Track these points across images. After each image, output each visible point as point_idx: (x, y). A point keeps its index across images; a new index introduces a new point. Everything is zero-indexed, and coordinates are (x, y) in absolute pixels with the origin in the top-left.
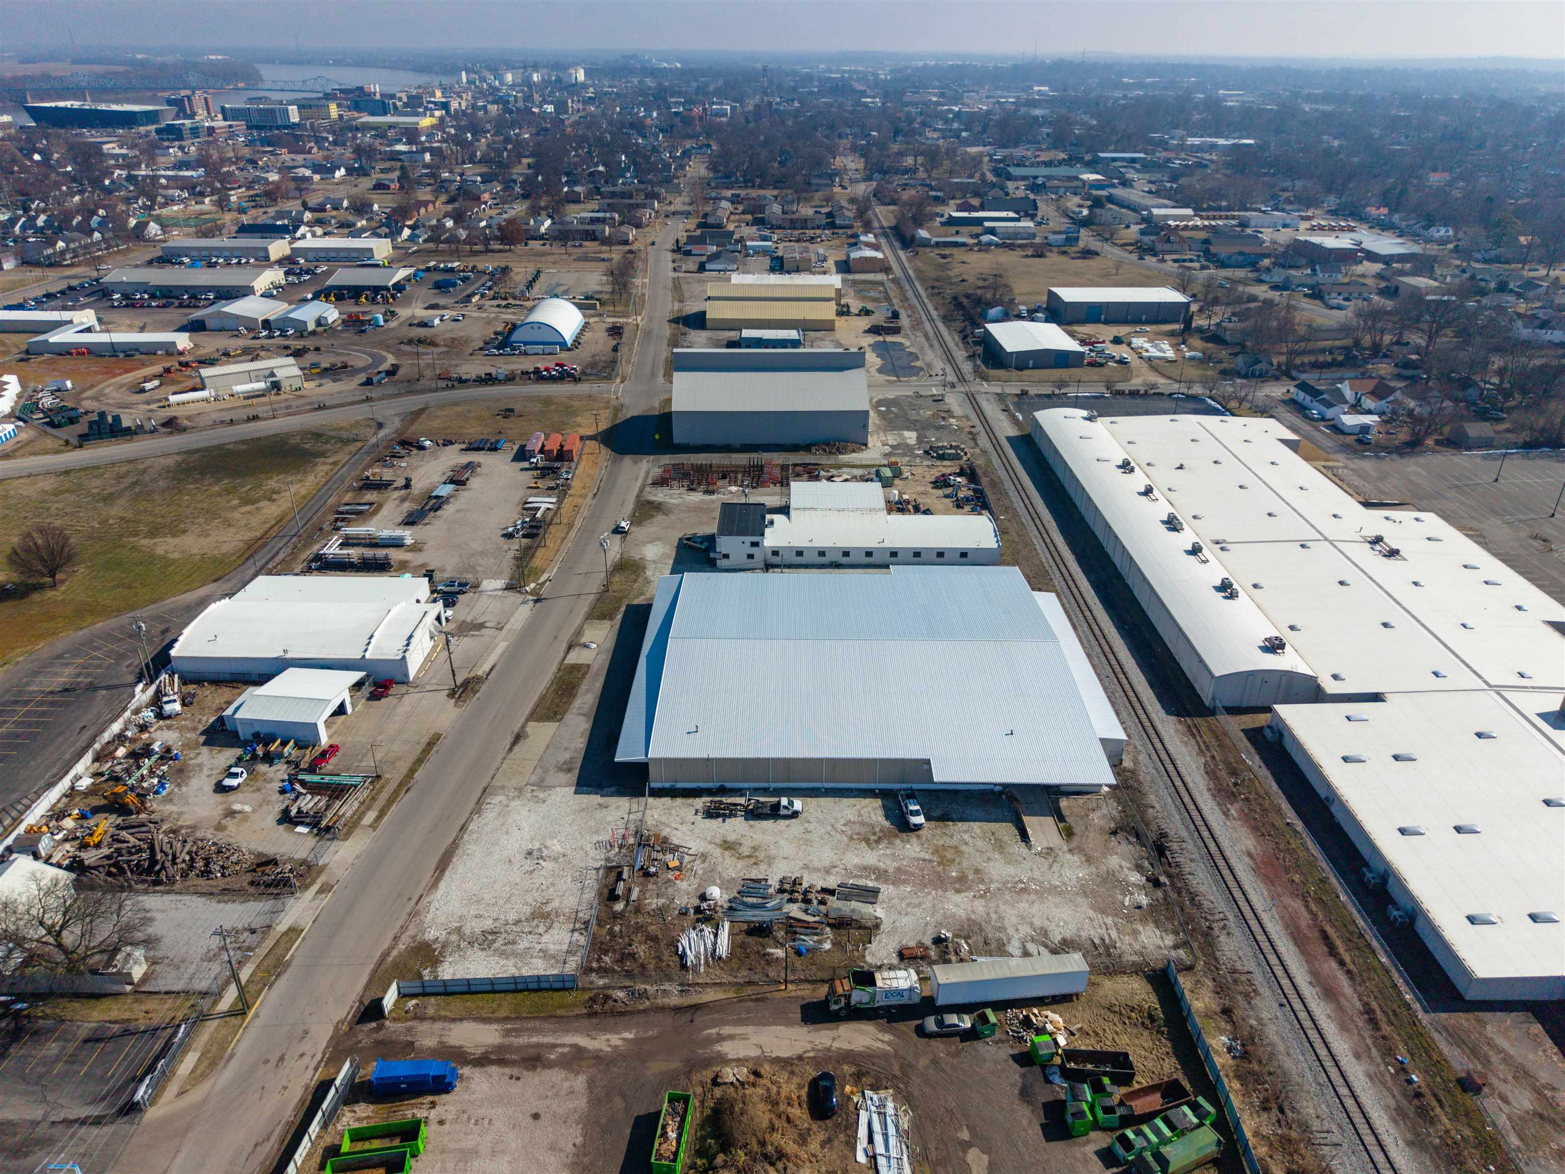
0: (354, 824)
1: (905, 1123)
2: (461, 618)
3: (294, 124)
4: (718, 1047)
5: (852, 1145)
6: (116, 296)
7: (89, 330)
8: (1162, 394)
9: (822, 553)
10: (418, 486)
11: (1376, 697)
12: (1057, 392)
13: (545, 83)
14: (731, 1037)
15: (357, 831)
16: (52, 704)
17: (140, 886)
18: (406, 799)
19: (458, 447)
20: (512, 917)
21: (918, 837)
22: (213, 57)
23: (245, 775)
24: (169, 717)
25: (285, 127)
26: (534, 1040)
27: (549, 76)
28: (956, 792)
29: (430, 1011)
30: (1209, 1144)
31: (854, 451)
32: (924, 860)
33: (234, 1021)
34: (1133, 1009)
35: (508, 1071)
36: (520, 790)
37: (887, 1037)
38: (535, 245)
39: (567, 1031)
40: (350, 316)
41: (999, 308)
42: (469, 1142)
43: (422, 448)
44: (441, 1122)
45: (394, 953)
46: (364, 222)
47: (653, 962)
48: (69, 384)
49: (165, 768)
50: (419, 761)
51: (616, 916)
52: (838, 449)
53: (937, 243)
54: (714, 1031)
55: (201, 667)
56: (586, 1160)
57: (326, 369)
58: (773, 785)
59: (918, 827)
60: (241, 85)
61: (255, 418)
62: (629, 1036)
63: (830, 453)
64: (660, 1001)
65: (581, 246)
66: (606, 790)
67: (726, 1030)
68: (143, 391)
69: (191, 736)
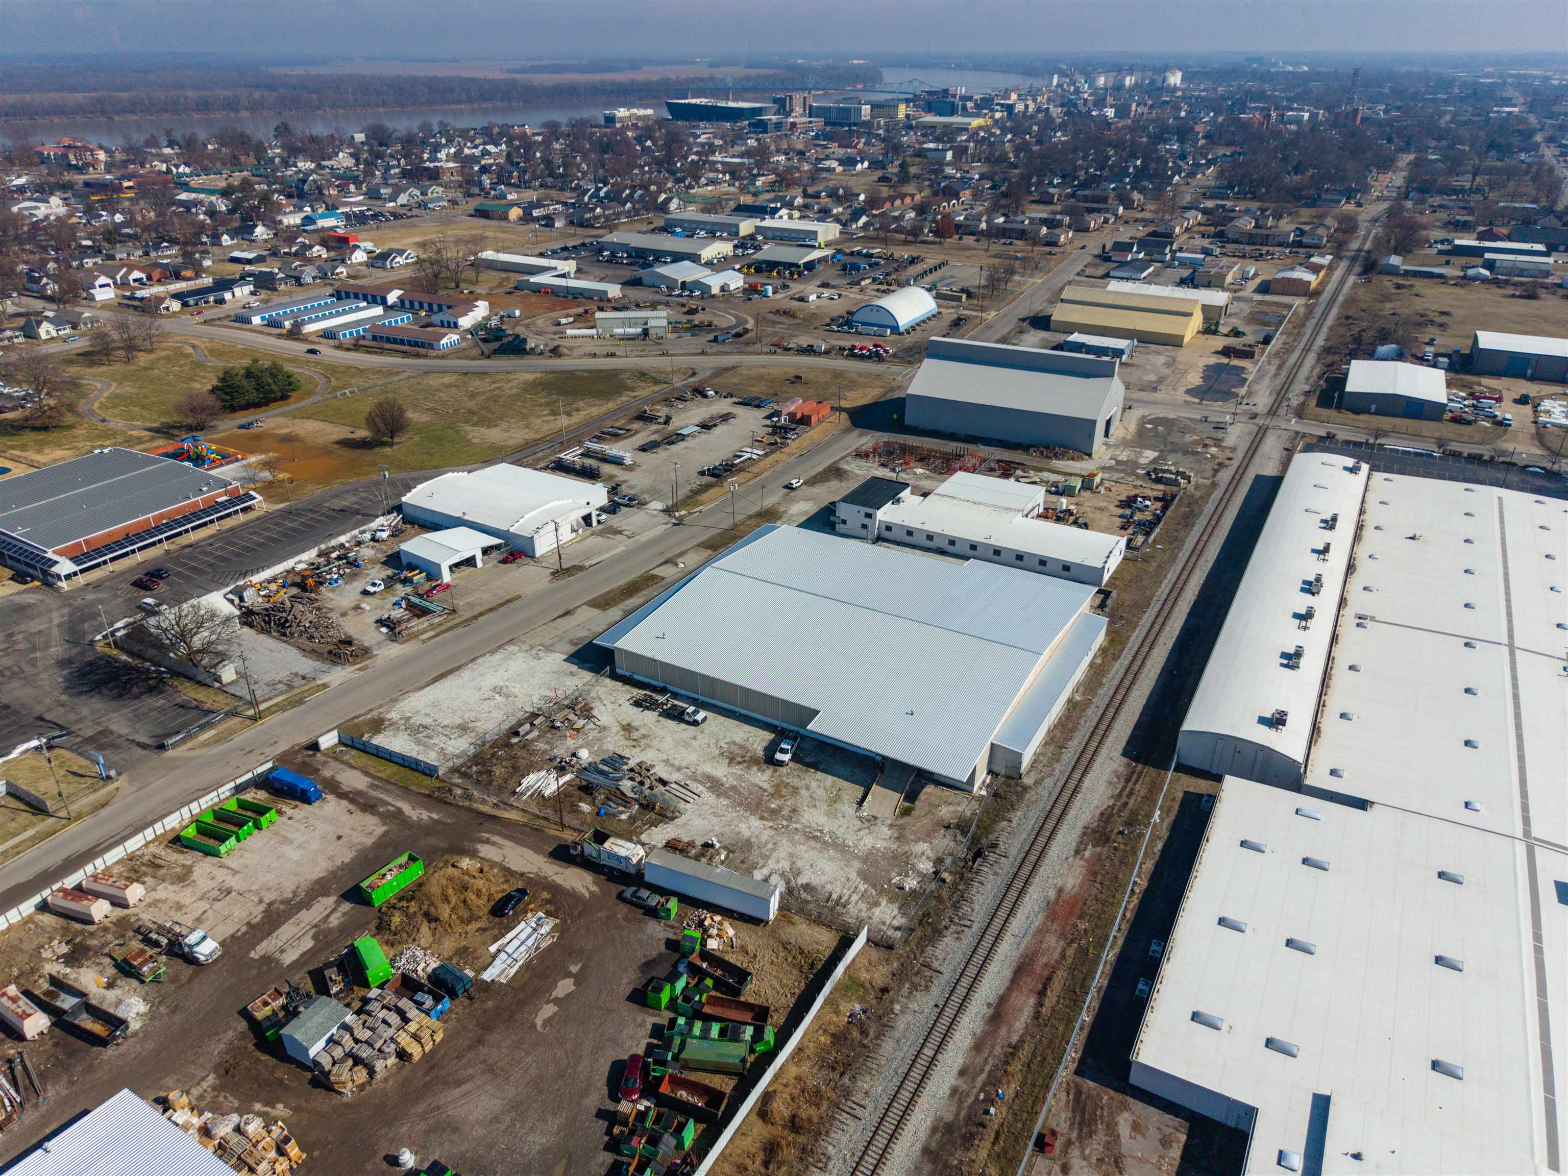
0: (413, 636)
1: (544, 945)
2: (610, 523)
3: (864, 122)
4: (479, 846)
5: (495, 940)
6: (606, 253)
7: (563, 276)
8: (1514, 464)
9: (930, 537)
10: (675, 423)
11: (1362, 804)
12: (1372, 441)
13: (1137, 86)
14: (494, 844)
15: (413, 642)
16: (328, 517)
17: (275, 634)
18: (461, 630)
19: (735, 400)
20: (446, 722)
21: (775, 771)
22: (856, 62)
23: (382, 587)
24: (377, 541)
25: (855, 124)
26: (381, 796)
27: (1143, 80)
28: (843, 750)
29: (346, 758)
30: (734, 1056)
31: (1073, 459)
32: (761, 788)
33: (248, 722)
34: (802, 952)
35: (351, 807)
36: (532, 647)
37: (594, 888)
38: (969, 240)
39: (403, 799)
40: (750, 286)
41: (1394, 346)
42: (291, 836)
43: (705, 396)
44: (290, 818)
45: (362, 718)
46: (840, 209)
47: (500, 781)
48: (517, 313)
49: (348, 571)
50: (491, 610)
51: (508, 745)
52: (1055, 455)
53: (1406, 272)
54: (487, 835)
55: (418, 514)
56: (340, 873)
57: (696, 326)
58: (703, 698)
59: (781, 763)
60: (860, 87)
61: (613, 355)
62: (435, 816)
63: (1047, 457)
64: (476, 806)
65: (1011, 244)
66: (587, 665)
67: (496, 838)
68: (559, 324)
69: (379, 555)
